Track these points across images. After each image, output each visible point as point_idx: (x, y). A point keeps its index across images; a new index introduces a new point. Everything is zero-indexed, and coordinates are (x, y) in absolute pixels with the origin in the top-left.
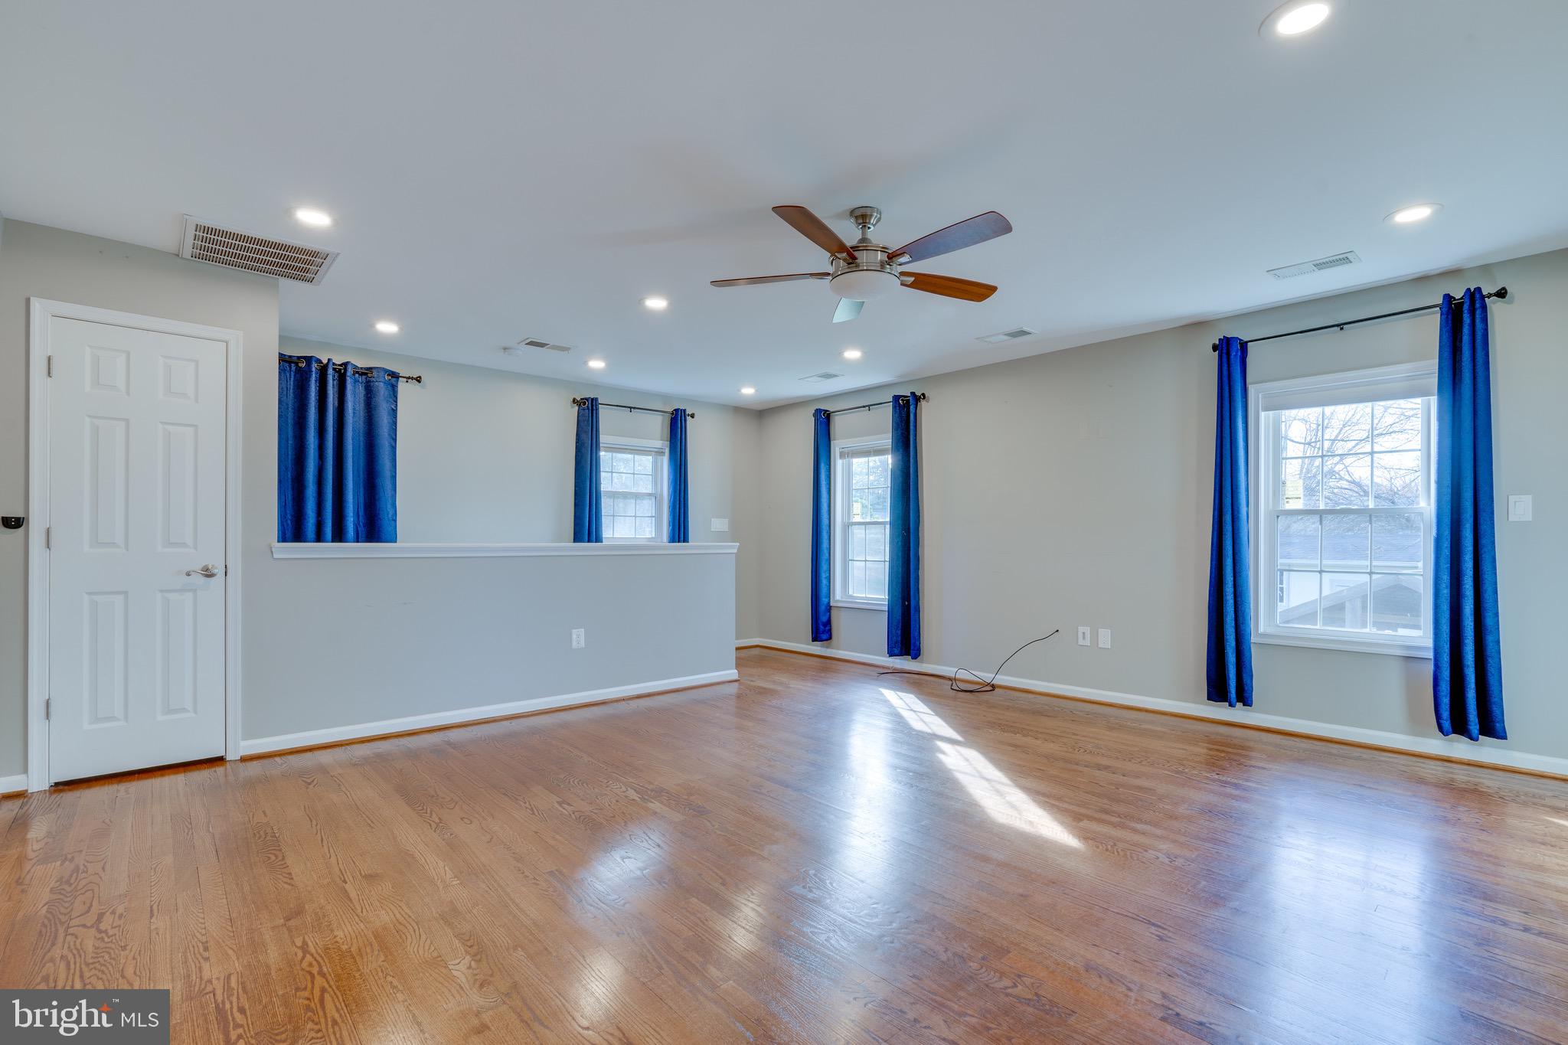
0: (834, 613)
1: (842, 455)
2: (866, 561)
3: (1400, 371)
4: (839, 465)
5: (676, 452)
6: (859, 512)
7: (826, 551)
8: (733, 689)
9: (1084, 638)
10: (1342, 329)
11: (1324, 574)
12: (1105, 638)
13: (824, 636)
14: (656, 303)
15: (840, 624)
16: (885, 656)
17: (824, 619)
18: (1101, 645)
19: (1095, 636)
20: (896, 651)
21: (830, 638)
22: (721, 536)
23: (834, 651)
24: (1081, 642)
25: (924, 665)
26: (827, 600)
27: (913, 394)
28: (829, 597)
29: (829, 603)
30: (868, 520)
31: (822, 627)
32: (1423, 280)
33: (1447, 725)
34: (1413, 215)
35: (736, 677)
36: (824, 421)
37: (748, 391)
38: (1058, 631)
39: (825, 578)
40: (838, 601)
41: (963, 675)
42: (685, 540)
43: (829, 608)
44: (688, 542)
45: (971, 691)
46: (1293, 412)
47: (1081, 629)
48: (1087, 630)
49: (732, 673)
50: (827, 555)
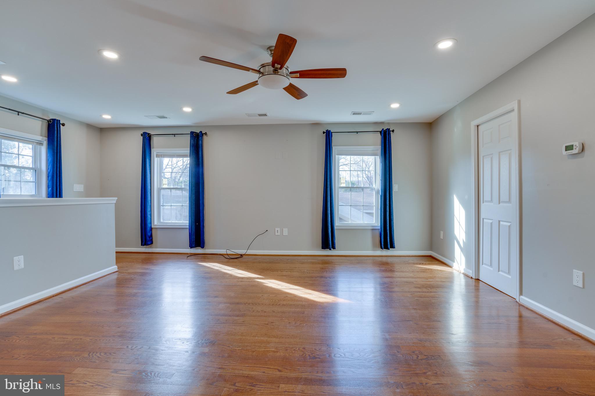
0: (154, 232)
1: (158, 156)
2: (171, 206)
3: (371, 148)
4: (156, 161)
5: (53, 145)
6: (167, 183)
7: (149, 202)
8: (115, 276)
9: (278, 232)
10: (357, 133)
11: (351, 206)
12: (286, 232)
13: (149, 243)
14: (110, 55)
15: (157, 236)
16: (188, 249)
17: (149, 234)
18: (284, 234)
19: (282, 231)
20: (193, 245)
21: (152, 243)
22: (79, 194)
23: (154, 249)
24: (276, 234)
25: (206, 250)
26: (150, 225)
27: (201, 132)
28: (151, 224)
29: (151, 226)
30: (172, 187)
31: (148, 238)
32: (376, 123)
33: (383, 246)
34: (395, 106)
35: (117, 270)
36: (147, 139)
37: (107, 117)
38: (267, 230)
39: (149, 214)
40: (156, 225)
41: (229, 252)
42: (61, 196)
43: (151, 229)
44: (62, 198)
45: (236, 258)
46: (343, 156)
47: (276, 229)
48: (279, 229)
49: (115, 268)
50: (150, 204)
